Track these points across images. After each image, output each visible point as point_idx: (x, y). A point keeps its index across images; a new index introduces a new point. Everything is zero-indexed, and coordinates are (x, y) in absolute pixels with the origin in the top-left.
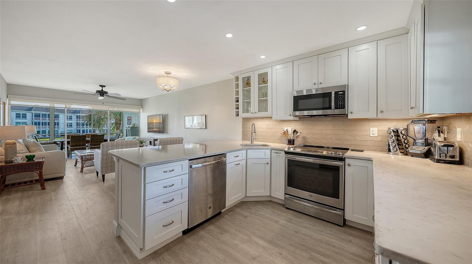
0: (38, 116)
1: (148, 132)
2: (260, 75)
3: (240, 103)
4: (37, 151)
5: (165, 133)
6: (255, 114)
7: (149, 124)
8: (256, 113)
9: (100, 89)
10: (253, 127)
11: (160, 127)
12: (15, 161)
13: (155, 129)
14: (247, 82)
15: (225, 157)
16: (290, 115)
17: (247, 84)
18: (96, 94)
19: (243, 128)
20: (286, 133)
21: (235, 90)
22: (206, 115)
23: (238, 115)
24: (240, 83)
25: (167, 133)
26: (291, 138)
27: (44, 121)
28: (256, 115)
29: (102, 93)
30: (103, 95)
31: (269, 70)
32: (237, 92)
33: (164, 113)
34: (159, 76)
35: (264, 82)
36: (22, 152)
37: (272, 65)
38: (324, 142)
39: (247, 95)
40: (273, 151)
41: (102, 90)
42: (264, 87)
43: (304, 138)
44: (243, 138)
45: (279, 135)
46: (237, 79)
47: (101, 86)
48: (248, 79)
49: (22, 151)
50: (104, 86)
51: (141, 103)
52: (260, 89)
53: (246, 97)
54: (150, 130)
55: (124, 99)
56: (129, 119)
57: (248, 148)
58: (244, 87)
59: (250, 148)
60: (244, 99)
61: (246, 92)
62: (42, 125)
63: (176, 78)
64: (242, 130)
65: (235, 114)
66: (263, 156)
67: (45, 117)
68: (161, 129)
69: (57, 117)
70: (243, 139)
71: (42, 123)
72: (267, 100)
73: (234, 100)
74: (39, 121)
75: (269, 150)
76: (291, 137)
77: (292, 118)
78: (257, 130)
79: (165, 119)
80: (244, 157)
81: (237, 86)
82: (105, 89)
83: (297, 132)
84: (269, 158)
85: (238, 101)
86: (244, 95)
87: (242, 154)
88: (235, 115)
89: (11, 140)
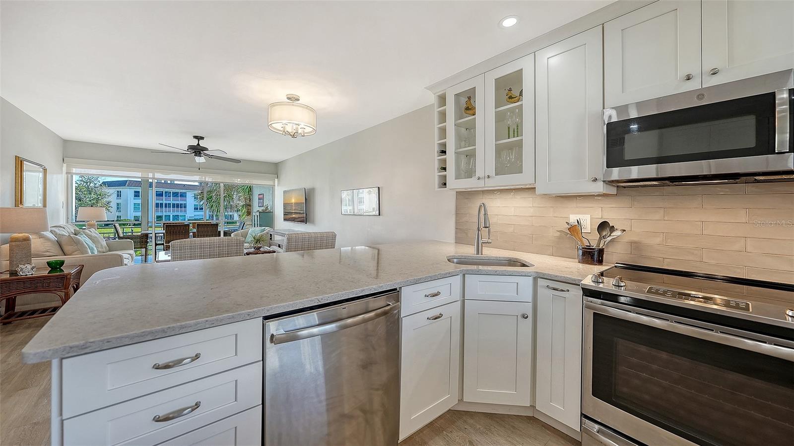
0: (159, 195)
1: (285, 220)
2: (499, 82)
3: (450, 157)
4: (75, 253)
5: (310, 222)
6: (486, 179)
7: (285, 205)
8: (489, 177)
9: (195, 142)
10: (482, 212)
11: (302, 212)
12: (21, 273)
13: (294, 216)
14: (468, 107)
15: (398, 299)
16: (595, 180)
17: (467, 109)
18: (187, 152)
19: (458, 214)
20: (574, 230)
21: (437, 126)
22: (379, 187)
23: (445, 184)
24: (450, 108)
25: (313, 222)
26: (594, 245)
27: (168, 202)
28: (491, 184)
29: (198, 150)
30: (200, 153)
31: (526, 65)
32: (443, 132)
33: (308, 185)
34: (273, 105)
35: (511, 98)
36: (48, 254)
37: (535, 46)
38: (713, 262)
39: (467, 135)
40: (541, 282)
41: (198, 144)
42: (512, 110)
43: (636, 246)
44: (456, 238)
45: (553, 234)
46: (442, 100)
47: (196, 137)
48: (469, 98)
49: (48, 252)
50: (202, 138)
51: (275, 169)
52: (500, 118)
53: (465, 141)
54: (288, 217)
55: (238, 161)
56: (261, 198)
57: (468, 270)
58: (459, 116)
59: (472, 270)
60: (458, 146)
61: (463, 130)
62: (166, 207)
63: (307, 107)
64: (456, 220)
65: (437, 181)
66: (511, 294)
67: (169, 196)
68: (302, 215)
69: (183, 195)
70: (459, 241)
71: (166, 204)
72: (519, 145)
73: (436, 149)
74: (161, 202)
75: (530, 280)
76: (593, 240)
77: (600, 188)
78: (492, 220)
79: (309, 197)
80: (457, 295)
81: (443, 116)
82: (202, 143)
83: (612, 229)
84: (530, 300)
85: (444, 152)
86: (459, 138)
87: (450, 288)
88: (439, 185)
89: (21, 233)
